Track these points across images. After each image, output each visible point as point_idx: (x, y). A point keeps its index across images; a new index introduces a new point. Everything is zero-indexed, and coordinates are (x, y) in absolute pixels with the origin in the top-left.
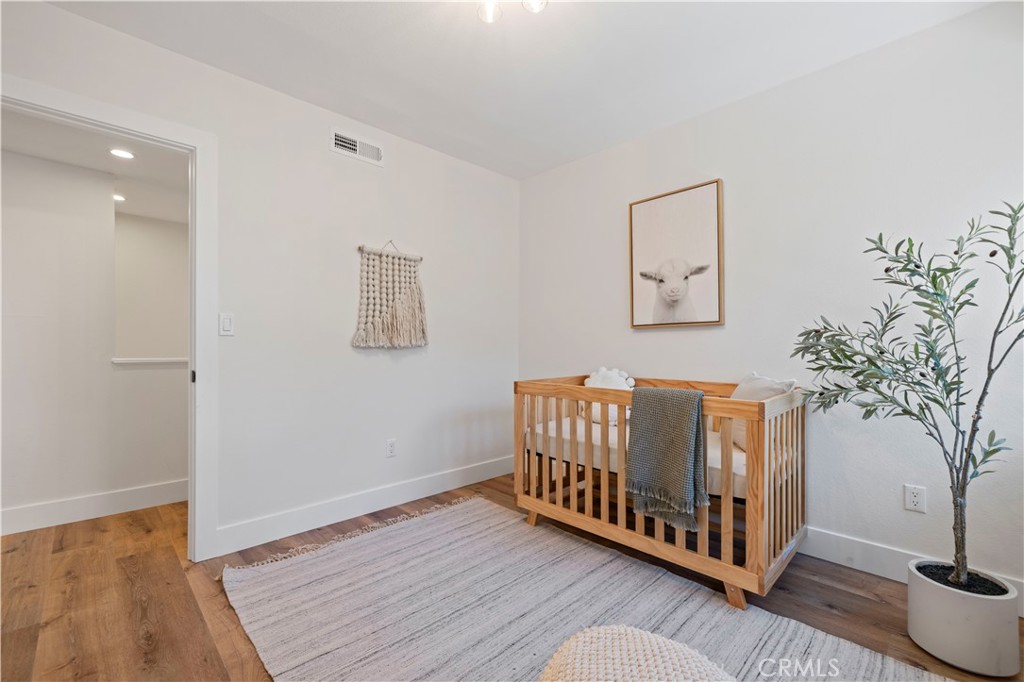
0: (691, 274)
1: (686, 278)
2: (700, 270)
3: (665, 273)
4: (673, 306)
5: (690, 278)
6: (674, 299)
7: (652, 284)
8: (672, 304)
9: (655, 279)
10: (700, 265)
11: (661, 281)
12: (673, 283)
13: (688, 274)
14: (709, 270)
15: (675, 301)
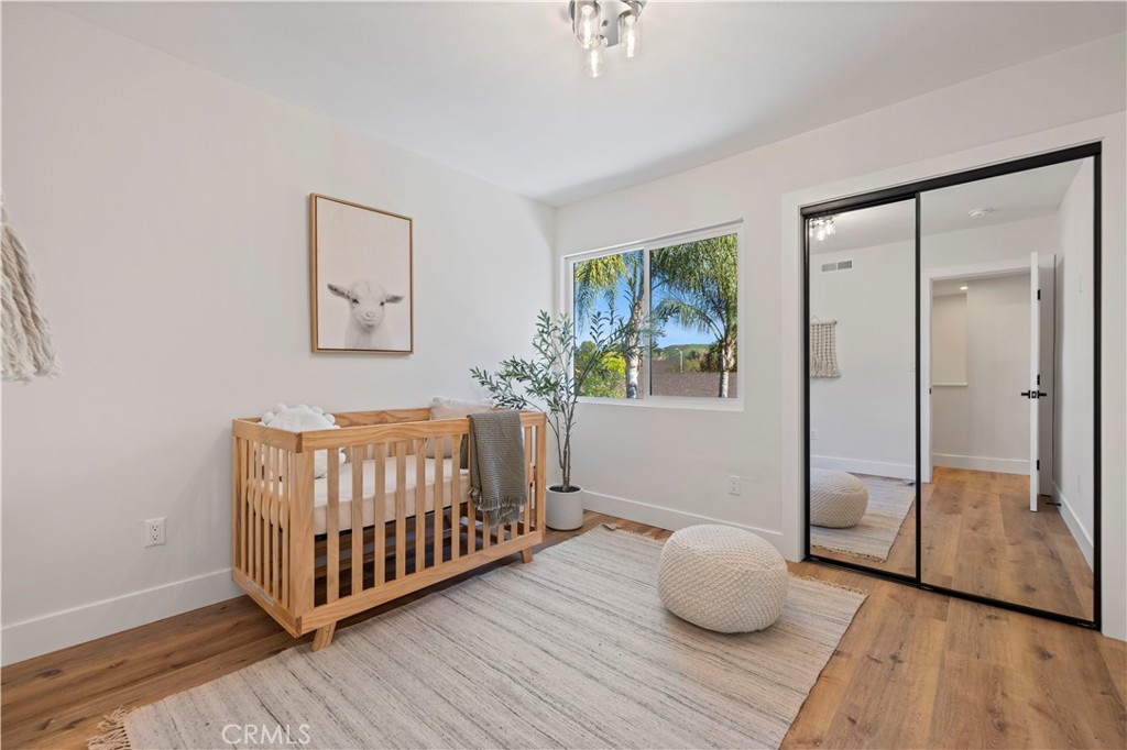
0: (387, 301)
1: (382, 304)
2: (395, 299)
3: (360, 293)
4: (369, 332)
5: (387, 305)
6: (370, 323)
7: (345, 303)
8: (368, 328)
9: (348, 297)
10: (396, 294)
11: (355, 301)
12: (368, 306)
13: (384, 300)
14: (403, 301)
15: (371, 326)
